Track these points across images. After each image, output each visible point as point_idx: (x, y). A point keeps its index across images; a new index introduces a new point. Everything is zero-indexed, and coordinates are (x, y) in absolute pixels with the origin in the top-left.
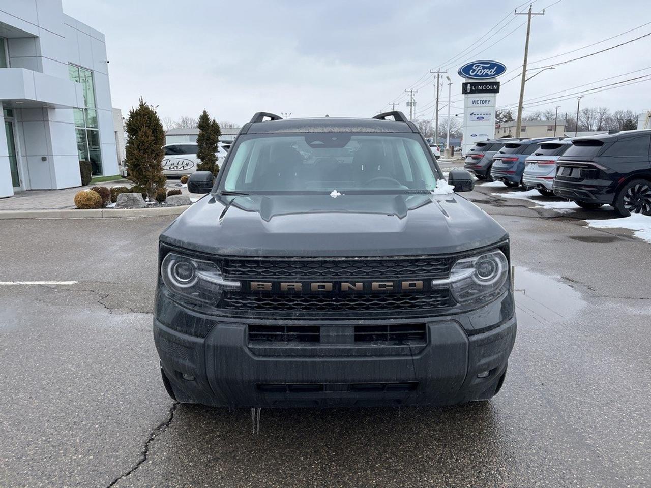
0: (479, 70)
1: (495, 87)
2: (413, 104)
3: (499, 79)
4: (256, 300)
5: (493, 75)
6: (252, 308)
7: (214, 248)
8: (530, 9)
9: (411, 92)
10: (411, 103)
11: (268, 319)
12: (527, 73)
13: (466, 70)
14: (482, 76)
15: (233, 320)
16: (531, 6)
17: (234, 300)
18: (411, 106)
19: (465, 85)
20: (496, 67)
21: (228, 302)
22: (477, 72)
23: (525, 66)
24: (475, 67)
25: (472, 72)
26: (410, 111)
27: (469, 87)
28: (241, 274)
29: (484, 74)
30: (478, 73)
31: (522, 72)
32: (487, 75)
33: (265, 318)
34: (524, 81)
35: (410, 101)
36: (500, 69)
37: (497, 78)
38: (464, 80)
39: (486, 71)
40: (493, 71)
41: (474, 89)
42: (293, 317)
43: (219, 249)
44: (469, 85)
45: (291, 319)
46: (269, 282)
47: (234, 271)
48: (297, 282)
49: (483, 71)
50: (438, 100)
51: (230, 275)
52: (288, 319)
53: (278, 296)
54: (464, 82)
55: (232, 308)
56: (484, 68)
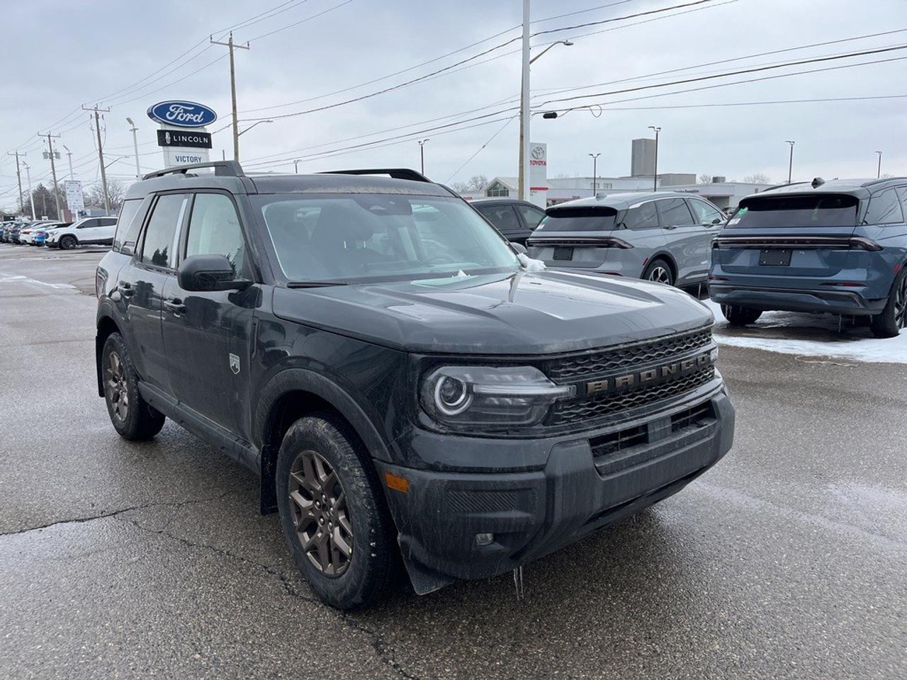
0: (179, 114)
1: (205, 140)
2: (54, 155)
3: (209, 128)
4: (588, 406)
5: (200, 123)
6: (584, 417)
7: (536, 346)
8: (231, 39)
9: (49, 136)
10: (51, 154)
11: (607, 426)
12: (238, 124)
13: (160, 112)
14: (184, 122)
15: (571, 437)
16: (231, 34)
17: (565, 412)
18: (52, 158)
19: (161, 134)
20: (202, 113)
21: (559, 415)
22: (177, 116)
23: (235, 115)
24: (173, 108)
25: (170, 115)
26: (51, 166)
27: (167, 136)
28: (572, 375)
29: (187, 120)
30: (179, 118)
31: (232, 122)
32: (191, 122)
33: (604, 427)
34: (236, 135)
35: (49, 151)
36: (209, 116)
37: (205, 127)
38: (159, 127)
39: (190, 116)
40: (199, 117)
41: (175, 140)
42: (629, 418)
43: (543, 346)
44: (167, 134)
45: (626, 421)
46: (604, 379)
47: (564, 372)
48: (629, 374)
49: (185, 116)
50: (101, 151)
51: (561, 379)
52: (623, 422)
53: (609, 395)
54: (160, 129)
55: (562, 422)
56: (186, 111)
